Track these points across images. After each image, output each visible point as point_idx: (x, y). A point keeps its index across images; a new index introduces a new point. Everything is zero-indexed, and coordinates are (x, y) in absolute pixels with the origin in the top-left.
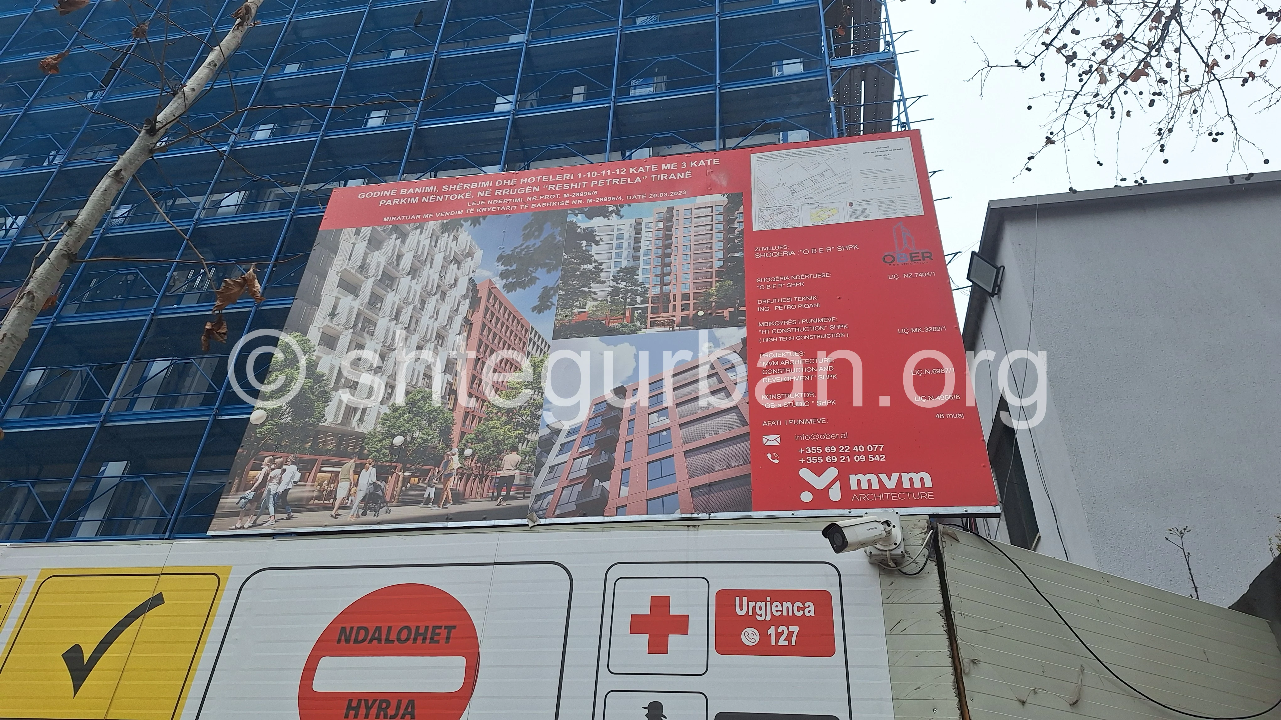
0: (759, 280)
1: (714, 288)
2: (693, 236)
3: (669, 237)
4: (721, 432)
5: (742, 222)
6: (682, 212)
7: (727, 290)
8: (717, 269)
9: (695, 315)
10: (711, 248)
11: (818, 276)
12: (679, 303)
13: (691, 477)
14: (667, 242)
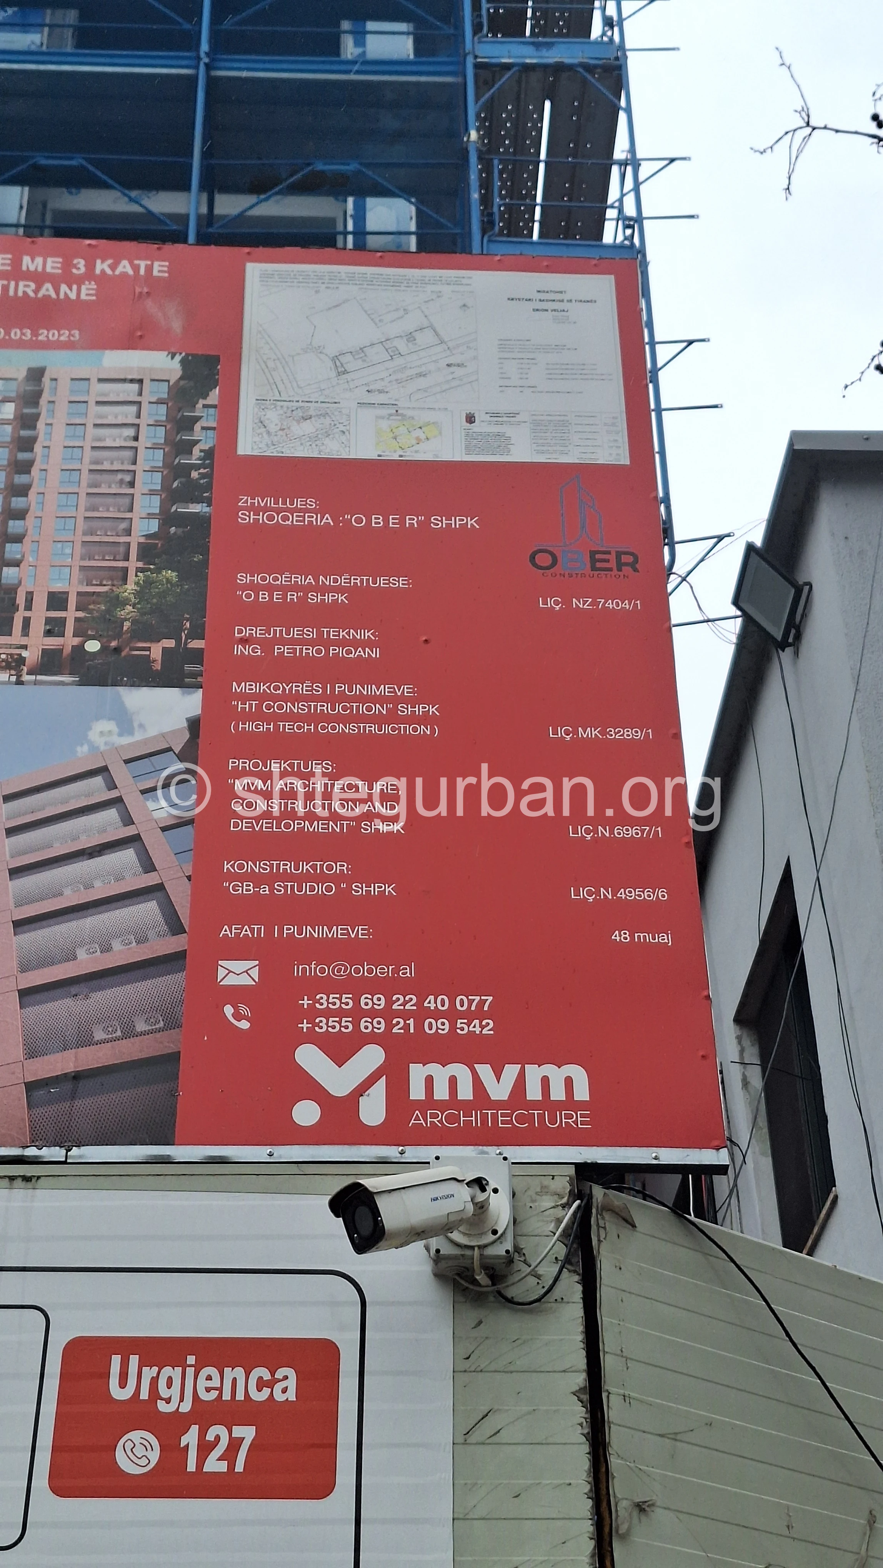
0: (243, 578)
1: (131, 587)
2: (87, 449)
3: (27, 444)
4: (117, 945)
5: (214, 429)
6: (64, 385)
7: (163, 595)
8: (142, 540)
9: (79, 649)
10: (132, 484)
11: (381, 582)
12: (40, 614)
13: (32, 1052)
14: (22, 456)
